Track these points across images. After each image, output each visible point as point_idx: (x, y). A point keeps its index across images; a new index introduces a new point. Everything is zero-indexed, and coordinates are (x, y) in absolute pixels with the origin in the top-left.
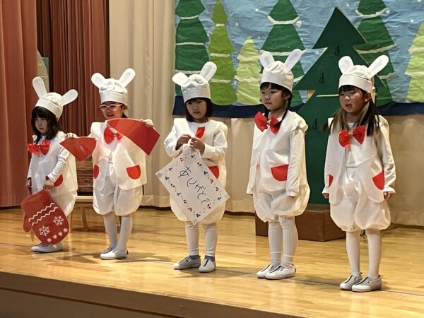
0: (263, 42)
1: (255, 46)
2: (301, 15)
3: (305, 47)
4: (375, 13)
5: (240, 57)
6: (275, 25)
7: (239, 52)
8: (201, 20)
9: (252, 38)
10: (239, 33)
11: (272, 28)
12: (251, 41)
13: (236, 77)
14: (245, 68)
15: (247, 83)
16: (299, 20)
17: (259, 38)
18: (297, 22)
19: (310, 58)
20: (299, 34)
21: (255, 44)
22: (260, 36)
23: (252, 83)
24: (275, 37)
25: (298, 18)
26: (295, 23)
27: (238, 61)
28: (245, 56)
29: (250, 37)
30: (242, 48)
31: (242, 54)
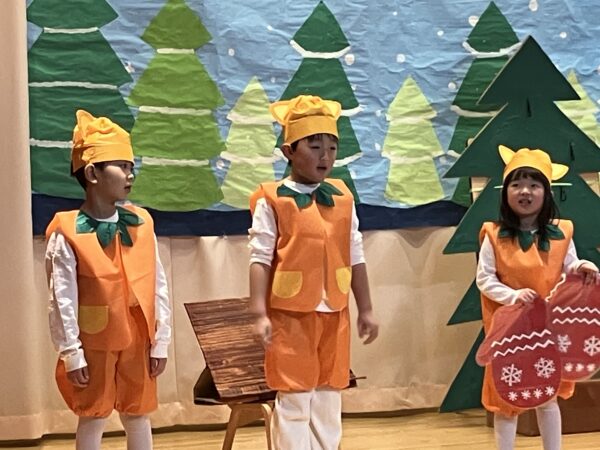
0: (283, 88)
1: (265, 96)
2: (354, 43)
3: (359, 101)
4: (498, 51)
5: (232, 116)
6: (305, 59)
7: (232, 106)
8: (108, 37)
9: (260, 81)
10: (234, 69)
11: (300, 63)
12: (259, 86)
13: (223, 155)
14: (244, 137)
15: (249, 166)
16: (348, 52)
17: (273, 80)
18: (347, 56)
19: (368, 122)
20: (349, 78)
21: (267, 91)
22: (277, 77)
23: (258, 165)
24: (305, 81)
25: (348, 48)
26: (343, 57)
27: (229, 123)
28: (245, 113)
29: (255, 77)
30: (242, 97)
31: (237, 111)
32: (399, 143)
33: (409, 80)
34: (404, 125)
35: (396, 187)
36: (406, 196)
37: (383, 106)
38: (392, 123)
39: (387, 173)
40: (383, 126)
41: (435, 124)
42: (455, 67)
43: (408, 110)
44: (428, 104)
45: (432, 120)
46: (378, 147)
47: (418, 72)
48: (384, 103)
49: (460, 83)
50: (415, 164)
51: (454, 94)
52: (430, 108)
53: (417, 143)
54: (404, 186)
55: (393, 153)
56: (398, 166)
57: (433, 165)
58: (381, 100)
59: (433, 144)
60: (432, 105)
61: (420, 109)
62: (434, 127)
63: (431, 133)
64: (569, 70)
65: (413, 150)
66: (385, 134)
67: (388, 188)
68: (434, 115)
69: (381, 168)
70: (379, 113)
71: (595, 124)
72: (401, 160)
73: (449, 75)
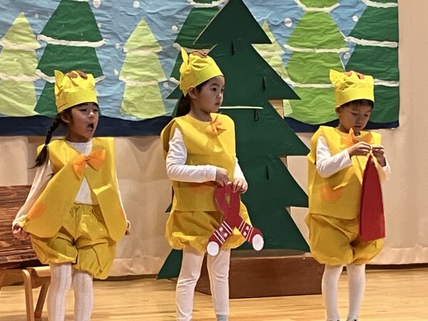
0: (45, 22)
1: (30, 28)
3: (103, 36)
4: (211, 3)
5: (3, 43)
7: (3, 35)
9: (26, 16)
11: (58, 4)
12: (25, 20)
14: (12, 60)
15: (15, 83)
17: (37, 16)
19: (109, 53)
20: (96, 18)
21: (32, 25)
22: (39, 14)
23: (23, 82)
24: (62, 18)
26: (92, 1)
28: (13, 41)
29: (23, 13)
30: (11, 28)
31: (7, 39)
32: (133, 70)
33: (142, 22)
34: (137, 57)
35: (129, 104)
36: (137, 111)
37: (121, 41)
38: (127, 54)
39: (123, 93)
40: (121, 57)
41: (161, 57)
42: (177, 14)
43: (140, 45)
44: (156, 41)
45: (158, 53)
46: (116, 72)
47: (150, 16)
48: (123, 39)
49: (181, 26)
50: (144, 87)
51: (176, 34)
52: (158, 44)
53: (147, 71)
54: (135, 103)
55: (128, 78)
56: (132, 88)
57: (158, 89)
58: (120, 36)
59: (158, 72)
60: (159, 41)
61: (150, 44)
62: (160, 59)
63: (157, 64)
64: (263, 20)
65: (143, 76)
66: (123, 63)
67: (123, 105)
68: (160, 49)
69: (118, 89)
70: (118, 46)
71: (281, 63)
72: (134, 83)
73: (173, 19)
